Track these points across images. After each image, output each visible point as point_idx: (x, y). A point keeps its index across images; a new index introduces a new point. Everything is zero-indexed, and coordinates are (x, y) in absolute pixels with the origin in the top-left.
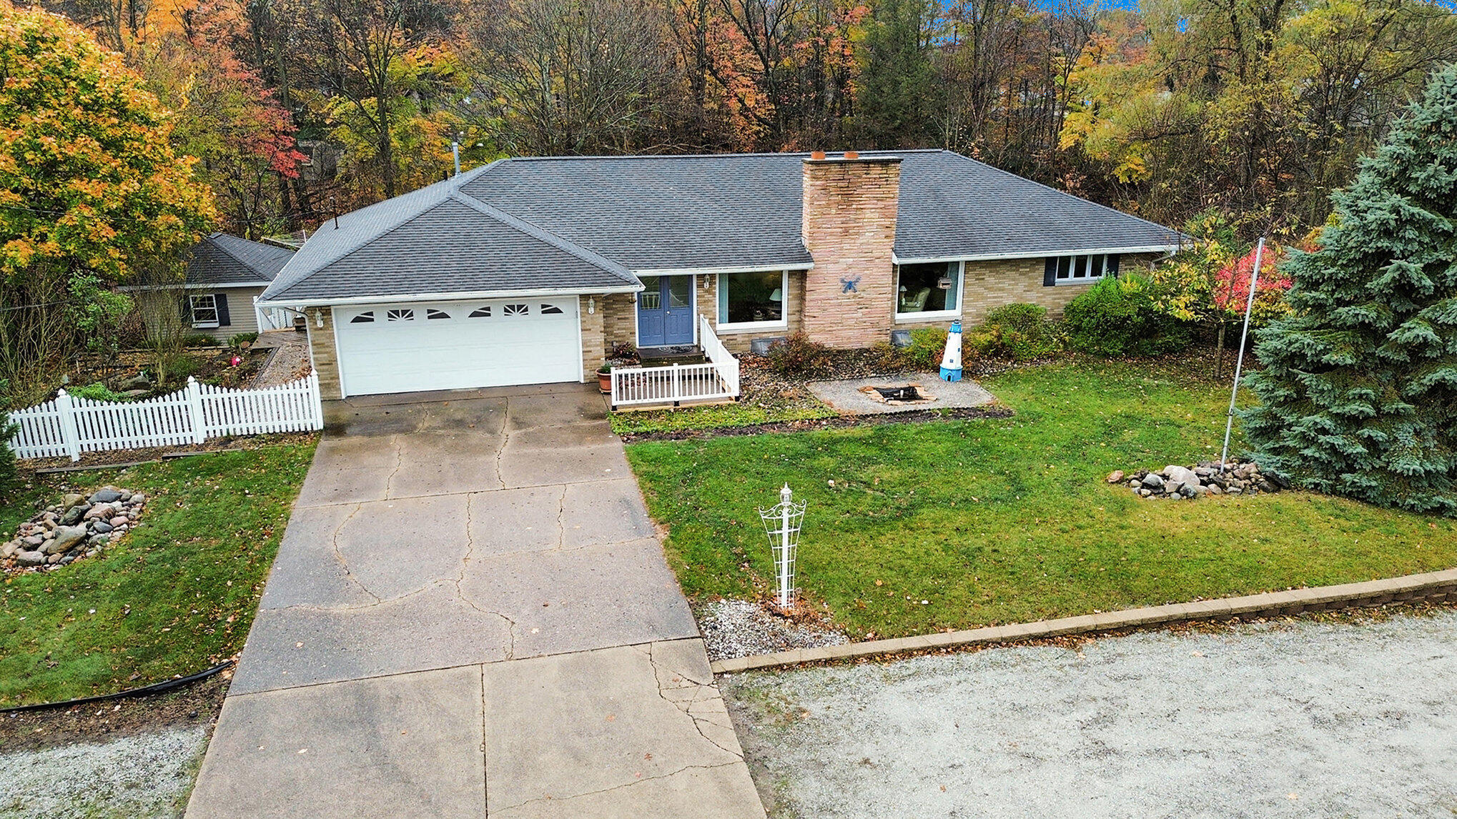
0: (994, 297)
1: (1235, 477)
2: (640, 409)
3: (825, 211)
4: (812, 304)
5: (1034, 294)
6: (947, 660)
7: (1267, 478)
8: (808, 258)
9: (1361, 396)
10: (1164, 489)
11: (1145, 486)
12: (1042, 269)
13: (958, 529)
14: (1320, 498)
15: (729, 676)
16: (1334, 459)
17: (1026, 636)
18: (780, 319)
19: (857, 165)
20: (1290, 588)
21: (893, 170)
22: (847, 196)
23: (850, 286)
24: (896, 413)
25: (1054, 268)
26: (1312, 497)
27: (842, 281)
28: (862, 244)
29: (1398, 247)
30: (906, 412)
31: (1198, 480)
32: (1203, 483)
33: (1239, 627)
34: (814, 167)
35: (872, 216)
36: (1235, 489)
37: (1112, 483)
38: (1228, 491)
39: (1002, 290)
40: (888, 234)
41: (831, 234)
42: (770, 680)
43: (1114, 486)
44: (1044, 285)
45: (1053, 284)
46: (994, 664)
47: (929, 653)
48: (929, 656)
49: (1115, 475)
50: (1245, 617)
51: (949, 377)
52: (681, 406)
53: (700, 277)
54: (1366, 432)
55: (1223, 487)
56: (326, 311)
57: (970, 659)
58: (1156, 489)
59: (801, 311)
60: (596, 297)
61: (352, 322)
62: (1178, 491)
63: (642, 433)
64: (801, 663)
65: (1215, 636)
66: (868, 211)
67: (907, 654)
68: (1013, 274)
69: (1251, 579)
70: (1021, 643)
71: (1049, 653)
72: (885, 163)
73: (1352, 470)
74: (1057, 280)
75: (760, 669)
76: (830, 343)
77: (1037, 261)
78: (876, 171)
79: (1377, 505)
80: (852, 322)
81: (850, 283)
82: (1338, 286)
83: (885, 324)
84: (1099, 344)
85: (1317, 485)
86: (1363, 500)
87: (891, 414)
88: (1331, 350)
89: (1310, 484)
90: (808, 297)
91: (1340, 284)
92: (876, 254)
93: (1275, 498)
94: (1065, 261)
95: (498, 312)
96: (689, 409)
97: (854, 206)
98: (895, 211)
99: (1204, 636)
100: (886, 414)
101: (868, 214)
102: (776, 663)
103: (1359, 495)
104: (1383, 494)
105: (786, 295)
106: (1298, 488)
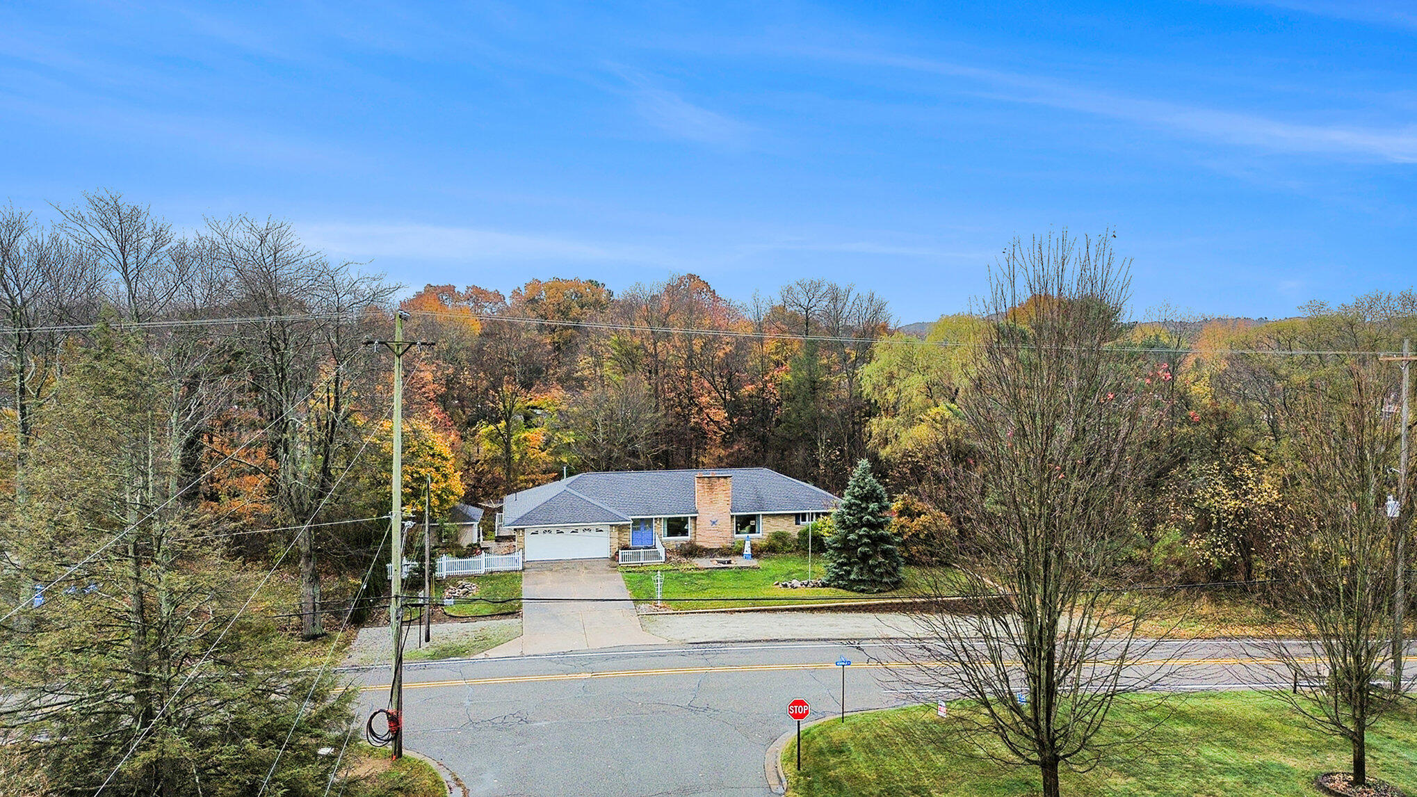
0: (775, 528)
2: (629, 565)
3: (704, 495)
4: (698, 530)
5: (789, 528)
8: (697, 513)
10: (787, 586)
12: (794, 518)
15: (641, 615)
18: (687, 536)
19: (715, 478)
21: (729, 480)
22: (712, 490)
24: (722, 568)
25: (799, 517)
27: (711, 521)
28: (718, 507)
30: (726, 567)
34: (700, 478)
35: (721, 497)
36: (810, 586)
39: (776, 525)
40: (728, 503)
41: (706, 503)
42: (651, 616)
44: (795, 524)
45: (797, 524)
47: (693, 613)
49: (776, 583)
51: (744, 556)
52: (645, 564)
53: (656, 519)
56: (523, 530)
58: (785, 586)
59: (694, 533)
60: (616, 526)
61: (531, 534)
63: (629, 573)
64: (660, 614)
66: (719, 495)
67: (687, 613)
68: (780, 520)
72: (725, 477)
74: (801, 522)
75: (649, 614)
76: (707, 546)
77: (792, 514)
78: (722, 480)
80: (715, 538)
81: (714, 522)
83: (728, 539)
87: (720, 568)
89: (833, 585)
90: (697, 527)
92: (724, 511)
93: (821, 589)
94: (804, 515)
95: (580, 531)
96: (647, 565)
97: (714, 493)
98: (730, 495)
100: (718, 568)
102: (653, 614)
103: (844, 587)
105: (689, 526)
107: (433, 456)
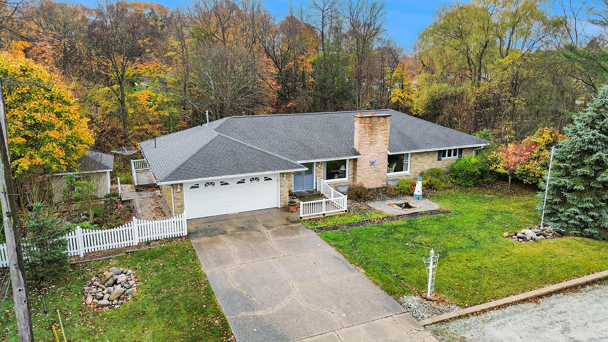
0: (421, 166)
1: (547, 232)
2: (311, 218)
3: (364, 135)
4: (359, 171)
5: (435, 164)
6: (499, 312)
7: (557, 232)
8: (358, 154)
9: (588, 201)
10: (526, 238)
11: (519, 237)
12: (437, 154)
13: (467, 260)
14: (578, 238)
15: (428, 326)
16: (581, 224)
17: (520, 300)
18: (345, 177)
19: (376, 118)
20: (591, 273)
21: (388, 119)
22: (372, 129)
23: (373, 163)
24: (409, 214)
25: (442, 154)
26: (575, 238)
27: (370, 162)
28: (377, 147)
29: (595, 148)
30: (412, 213)
31: (535, 234)
32: (537, 235)
33: (582, 289)
34: (361, 119)
35: (380, 137)
36: (550, 237)
37: (506, 237)
38: (547, 238)
39: (423, 163)
40: (386, 143)
41: (366, 144)
42: (443, 327)
43: (507, 238)
44: (438, 160)
45: (441, 160)
46: (516, 312)
47: (491, 310)
48: (491, 311)
49: (506, 234)
50: (583, 285)
51: (418, 198)
52: (326, 215)
53: (316, 163)
54: (591, 213)
55: (545, 236)
56: (181, 185)
57: (507, 310)
58: (524, 239)
59: (354, 174)
60: (286, 174)
61: (190, 188)
62: (531, 239)
63: (320, 228)
64: (450, 319)
65: (578, 293)
66: (379, 135)
67: (484, 311)
68: (427, 156)
69: (577, 271)
70: (519, 303)
71: (531, 306)
72: (385, 117)
73: (587, 227)
74: (442, 158)
75: (437, 322)
77: (436, 151)
78: (382, 120)
79: (598, 239)
80: (373, 177)
81: (373, 162)
82: (572, 161)
83: (385, 178)
84: (465, 182)
85: (575, 233)
86: (593, 238)
87: (408, 214)
88: (575, 184)
89: (573, 233)
90: (358, 169)
91: (573, 160)
92: (382, 151)
93: (564, 239)
94: (444, 151)
95: (247, 181)
96: (330, 216)
97: (374, 133)
98: (388, 135)
99: (574, 294)
100: (406, 214)
101: (379, 136)
102: (442, 319)
103: (591, 236)
104: (599, 235)
105: (348, 168)
106: (568, 235)
107: (51, 98)
